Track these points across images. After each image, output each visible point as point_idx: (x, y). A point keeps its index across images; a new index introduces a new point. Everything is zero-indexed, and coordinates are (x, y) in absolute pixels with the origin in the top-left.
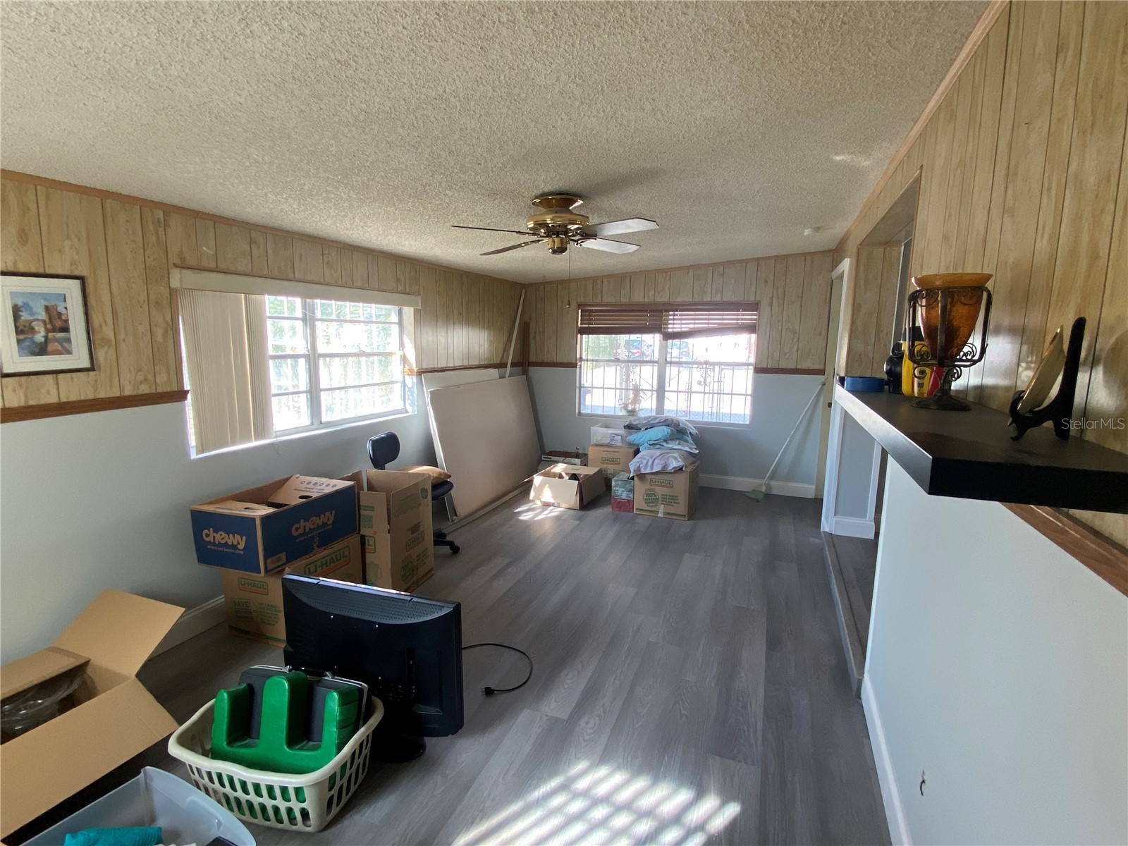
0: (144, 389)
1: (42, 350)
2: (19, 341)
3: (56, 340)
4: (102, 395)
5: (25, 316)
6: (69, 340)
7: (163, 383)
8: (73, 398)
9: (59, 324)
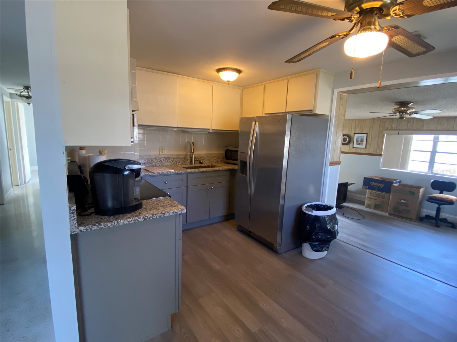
0: (374, 153)
1: (359, 144)
2: (356, 143)
3: (361, 143)
4: (366, 153)
5: (358, 139)
6: (363, 143)
7: (378, 152)
8: (362, 152)
9: (362, 141)
